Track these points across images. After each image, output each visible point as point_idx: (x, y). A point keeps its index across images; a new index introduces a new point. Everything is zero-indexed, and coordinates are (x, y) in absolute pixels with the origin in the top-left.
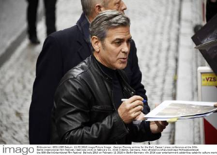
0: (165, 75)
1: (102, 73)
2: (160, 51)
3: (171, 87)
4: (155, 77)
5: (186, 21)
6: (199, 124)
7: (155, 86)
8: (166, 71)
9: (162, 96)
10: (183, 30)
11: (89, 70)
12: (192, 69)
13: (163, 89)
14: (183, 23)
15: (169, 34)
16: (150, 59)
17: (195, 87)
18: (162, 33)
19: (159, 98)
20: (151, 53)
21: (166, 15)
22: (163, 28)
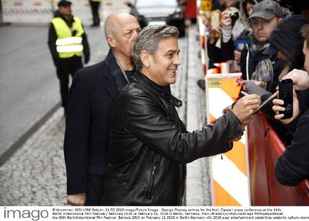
1: (155, 89)
5: (192, 79)
10: (189, 84)
14: (189, 80)
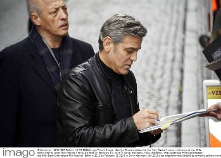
0: (170, 87)
2: (165, 61)
3: (177, 98)
4: (160, 89)
6: (205, 137)
7: (160, 98)
8: (171, 83)
9: (167, 108)
11: (91, 69)
12: (198, 80)
13: (168, 101)
14: (188, 33)
15: (174, 44)
16: (155, 70)
17: (201, 99)
18: (166, 44)
19: (165, 110)
20: (156, 64)
21: (170, 25)
22: (167, 38)
